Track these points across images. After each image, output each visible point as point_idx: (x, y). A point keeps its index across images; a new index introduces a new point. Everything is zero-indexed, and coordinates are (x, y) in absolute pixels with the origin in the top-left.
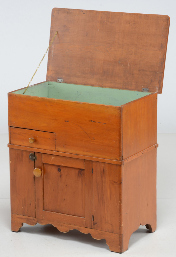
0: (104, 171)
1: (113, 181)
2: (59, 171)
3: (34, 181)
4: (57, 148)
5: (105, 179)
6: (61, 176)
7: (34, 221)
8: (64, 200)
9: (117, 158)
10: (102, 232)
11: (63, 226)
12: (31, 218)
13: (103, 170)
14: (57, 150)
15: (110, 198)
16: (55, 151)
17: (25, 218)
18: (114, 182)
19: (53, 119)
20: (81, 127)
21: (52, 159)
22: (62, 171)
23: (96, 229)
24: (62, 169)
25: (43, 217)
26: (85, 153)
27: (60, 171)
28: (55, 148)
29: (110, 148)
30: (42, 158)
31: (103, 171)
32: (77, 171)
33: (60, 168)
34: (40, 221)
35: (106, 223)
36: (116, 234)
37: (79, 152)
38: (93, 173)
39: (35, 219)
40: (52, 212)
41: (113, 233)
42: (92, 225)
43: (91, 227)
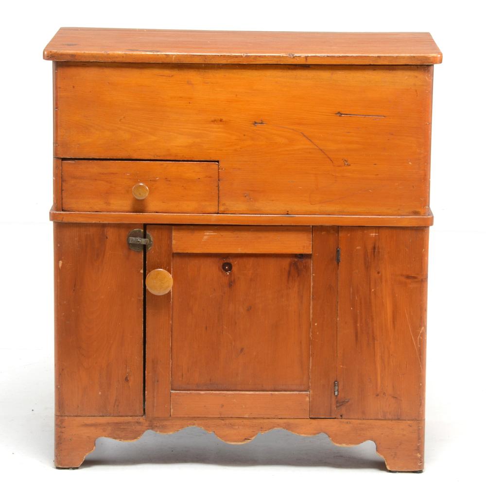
0: (376, 250)
1: (402, 275)
2: (227, 271)
3: (142, 310)
4: (224, 204)
5: (378, 273)
6: (231, 284)
7: (138, 428)
8: (242, 350)
9: (417, 210)
10: (365, 421)
11: (237, 427)
12: (129, 419)
13: (374, 248)
14: (222, 208)
15: (394, 322)
16: (218, 213)
17: (108, 423)
18: (408, 277)
19: (214, 121)
20: (304, 136)
21: (205, 237)
22: (234, 269)
23: (343, 417)
24: (235, 263)
25: (172, 410)
26: (317, 208)
27: (230, 268)
28: (217, 203)
29: (397, 184)
30: (170, 238)
31: (374, 252)
32: (286, 263)
33: (230, 261)
34: (158, 425)
35: (377, 395)
36: (409, 422)
37: (296, 207)
38: (338, 261)
39: (141, 419)
40: (202, 392)
41: (398, 419)
42: (334, 407)
43: (331, 415)
